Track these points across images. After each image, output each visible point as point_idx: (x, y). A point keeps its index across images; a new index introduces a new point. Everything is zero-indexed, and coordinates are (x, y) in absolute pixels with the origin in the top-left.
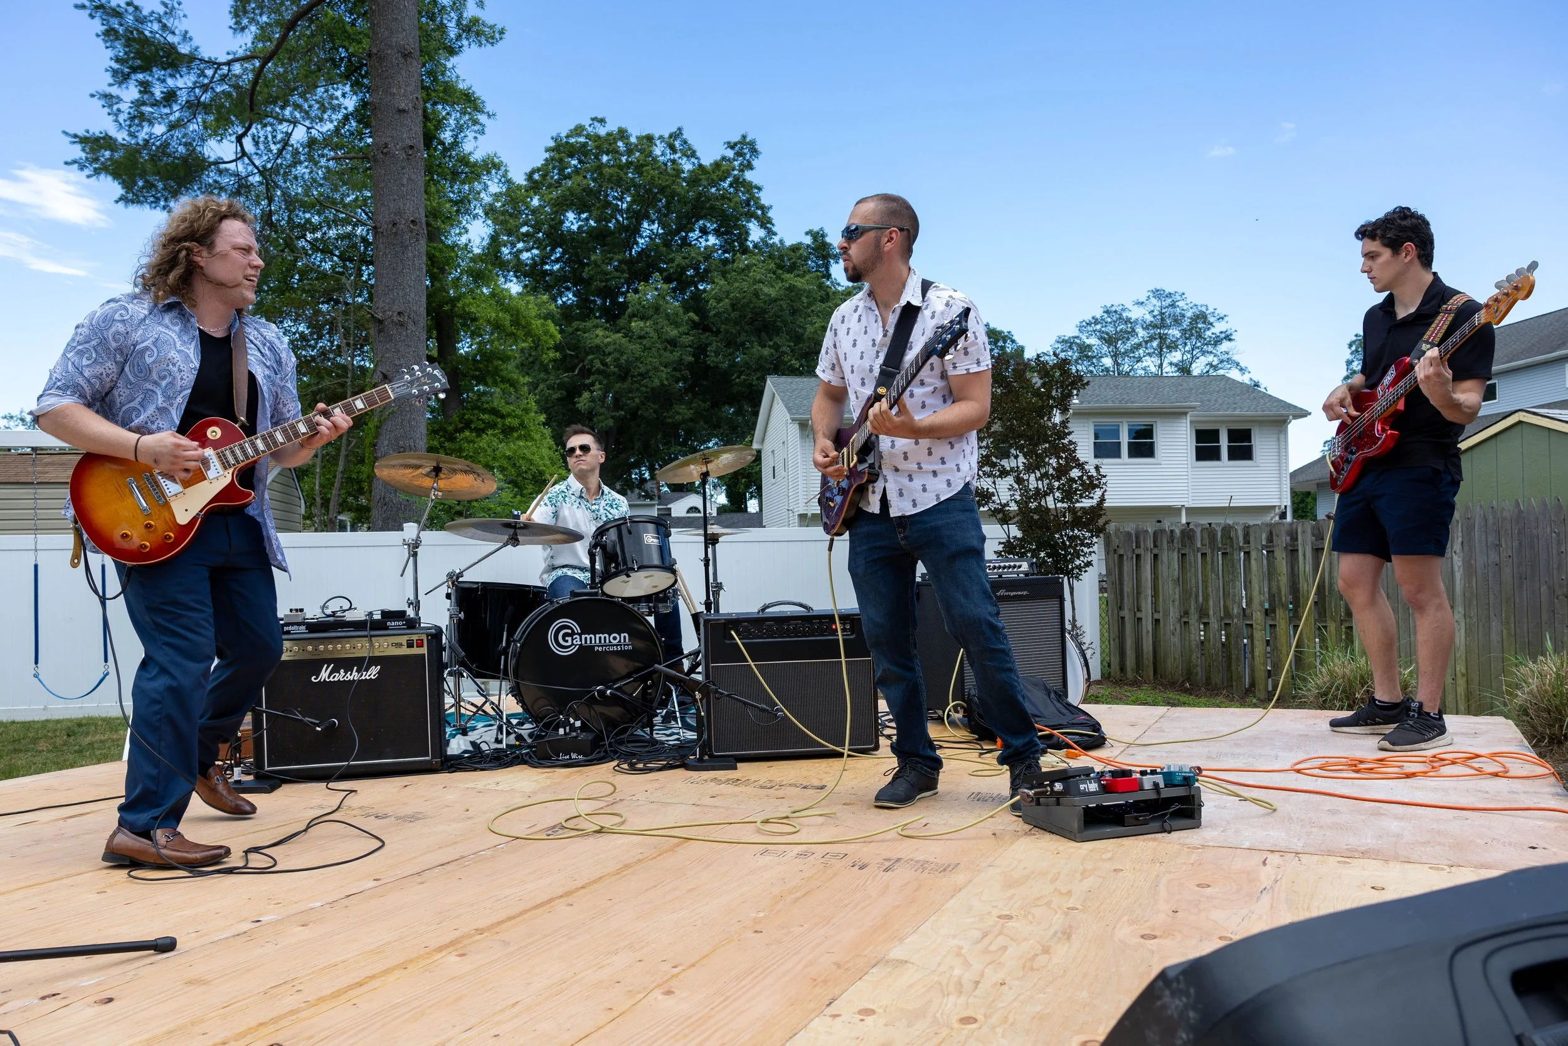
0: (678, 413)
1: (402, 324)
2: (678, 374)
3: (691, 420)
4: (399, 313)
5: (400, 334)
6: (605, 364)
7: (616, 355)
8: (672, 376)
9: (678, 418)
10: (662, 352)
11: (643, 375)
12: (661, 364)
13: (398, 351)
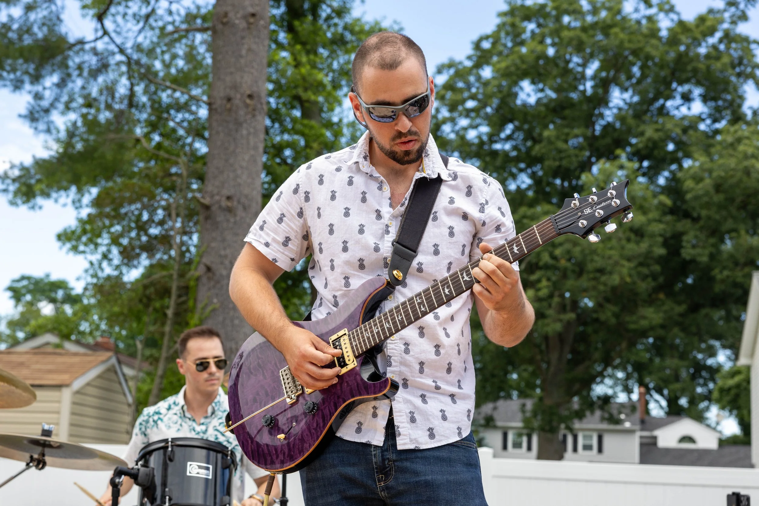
0: (644, 318)
1: (229, 210)
2: (645, 271)
3: (663, 326)
4: (229, 198)
5: (228, 221)
6: (554, 257)
7: (567, 246)
8: (639, 273)
9: (644, 323)
10: (624, 242)
11: (601, 271)
12: (622, 256)
13: (224, 240)
